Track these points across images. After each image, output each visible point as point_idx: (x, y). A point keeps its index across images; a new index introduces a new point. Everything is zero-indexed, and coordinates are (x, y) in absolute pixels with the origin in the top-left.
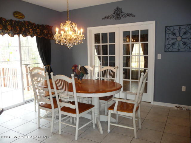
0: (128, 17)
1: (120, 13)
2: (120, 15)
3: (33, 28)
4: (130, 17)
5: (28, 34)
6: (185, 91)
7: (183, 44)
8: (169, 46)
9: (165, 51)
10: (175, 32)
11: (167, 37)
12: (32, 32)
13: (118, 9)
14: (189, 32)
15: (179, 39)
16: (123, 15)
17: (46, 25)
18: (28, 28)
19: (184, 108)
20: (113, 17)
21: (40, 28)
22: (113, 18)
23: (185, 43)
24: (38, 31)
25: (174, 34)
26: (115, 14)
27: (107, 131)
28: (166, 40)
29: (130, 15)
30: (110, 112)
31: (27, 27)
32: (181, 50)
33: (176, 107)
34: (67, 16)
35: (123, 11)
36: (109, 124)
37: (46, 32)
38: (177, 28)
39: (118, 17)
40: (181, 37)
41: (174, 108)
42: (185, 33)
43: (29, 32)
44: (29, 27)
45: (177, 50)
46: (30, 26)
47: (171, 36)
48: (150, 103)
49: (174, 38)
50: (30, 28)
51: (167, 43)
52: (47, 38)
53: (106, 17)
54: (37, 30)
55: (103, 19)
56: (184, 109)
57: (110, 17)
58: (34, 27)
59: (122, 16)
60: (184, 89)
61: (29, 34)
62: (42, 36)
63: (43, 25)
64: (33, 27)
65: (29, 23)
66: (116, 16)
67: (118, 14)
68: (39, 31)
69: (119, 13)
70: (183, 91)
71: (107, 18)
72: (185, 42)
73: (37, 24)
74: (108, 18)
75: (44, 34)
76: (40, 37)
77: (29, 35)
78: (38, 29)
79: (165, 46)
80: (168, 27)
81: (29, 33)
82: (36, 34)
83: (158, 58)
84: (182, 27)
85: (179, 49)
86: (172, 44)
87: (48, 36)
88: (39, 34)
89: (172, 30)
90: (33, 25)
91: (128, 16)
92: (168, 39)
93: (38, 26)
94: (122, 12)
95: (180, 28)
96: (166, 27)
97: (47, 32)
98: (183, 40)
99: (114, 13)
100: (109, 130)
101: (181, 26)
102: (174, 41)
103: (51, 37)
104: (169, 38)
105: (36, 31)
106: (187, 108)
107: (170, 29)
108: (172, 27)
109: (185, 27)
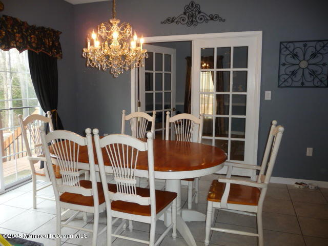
0: (211, 22)
1: (197, 13)
2: (197, 18)
3: (23, 34)
4: (215, 22)
5: (12, 45)
6: (311, 155)
7: (310, 74)
8: (286, 77)
9: (279, 86)
10: (297, 52)
11: (283, 61)
12: (21, 41)
13: (192, 5)
14: (320, 53)
15: (304, 64)
16: (201, 17)
17: (48, 29)
18: (13, 31)
19: (309, 184)
20: (183, 20)
21: (37, 32)
22: (182, 22)
23: (313, 73)
24: (33, 40)
25: (295, 56)
26: (187, 14)
27: (204, 242)
28: (281, 66)
29: (216, 17)
30: (212, 205)
31: (10, 30)
32: (307, 84)
33: (297, 183)
34: (113, 10)
35: (202, 10)
36: (208, 229)
37: (49, 43)
38: (301, 45)
39: (192, 21)
40: (307, 61)
41: (294, 185)
42: (314, 55)
43: (15, 40)
44: (15, 31)
45: (299, 84)
46: (16, 27)
47: (290, 60)
48: (250, 177)
49: (295, 63)
50: (16, 33)
51: (282, 72)
52: (50, 54)
53: (169, 20)
54: (31, 38)
55: (162, 23)
56: (310, 186)
57: (176, 21)
58: (24, 30)
59: (201, 19)
60: (309, 152)
61: (15, 45)
62: (41, 51)
63: (43, 28)
64: (22, 29)
65: (15, 22)
66: (188, 18)
67: (192, 16)
68: (35, 40)
69: (194, 12)
70: (308, 156)
71: (171, 21)
72: (313, 71)
73: (30, 24)
74: (173, 21)
75: (45, 47)
76: (37, 52)
77: (13, 47)
78: (32, 36)
79: (279, 77)
80: (285, 44)
81: (14, 42)
82: (30, 46)
83: (266, 99)
84: (309, 44)
85: (303, 83)
86: (292, 74)
87: (53, 51)
88: (34, 45)
89: (291, 49)
90: (23, 27)
91: (212, 19)
92: (284, 64)
93: (33, 28)
94: (199, 12)
95: (305, 46)
96: (281, 43)
97: (51, 42)
98: (311, 67)
99: (185, 13)
100: (207, 241)
101: (307, 43)
102: (296, 68)
103: (58, 53)
104: (286, 63)
105: (29, 40)
106: (316, 185)
107: (288, 46)
108: (291, 44)
109: (313, 44)
